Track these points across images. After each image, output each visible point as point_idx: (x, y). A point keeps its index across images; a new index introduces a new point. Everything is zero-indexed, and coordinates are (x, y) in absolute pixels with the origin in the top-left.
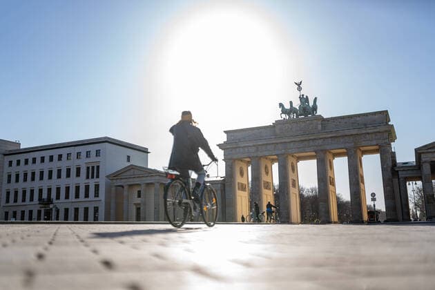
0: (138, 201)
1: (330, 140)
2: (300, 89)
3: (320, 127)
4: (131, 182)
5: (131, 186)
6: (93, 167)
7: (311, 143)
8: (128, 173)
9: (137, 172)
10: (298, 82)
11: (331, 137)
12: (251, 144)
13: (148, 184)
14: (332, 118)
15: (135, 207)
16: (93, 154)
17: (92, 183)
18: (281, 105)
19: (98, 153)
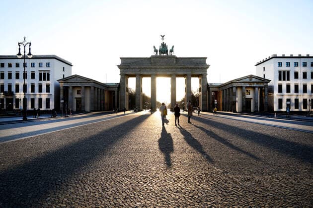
0: (79, 96)
1: (179, 70)
2: (163, 39)
3: (175, 62)
4: (75, 85)
5: (74, 87)
6: (44, 74)
7: (170, 70)
8: (73, 79)
9: (78, 79)
10: (163, 35)
11: (181, 68)
12: (137, 67)
13: (86, 87)
14: (180, 58)
15: (75, 99)
16: (44, 65)
17: (44, 84)
18: (154, 47)
19: (48, 65)
